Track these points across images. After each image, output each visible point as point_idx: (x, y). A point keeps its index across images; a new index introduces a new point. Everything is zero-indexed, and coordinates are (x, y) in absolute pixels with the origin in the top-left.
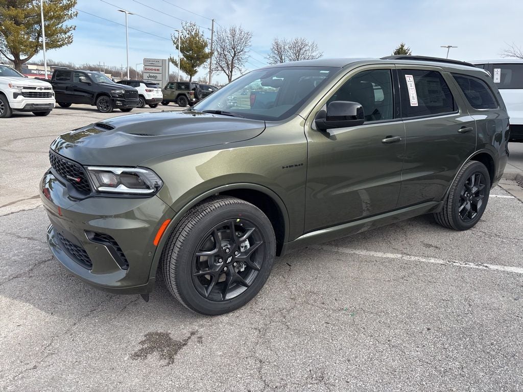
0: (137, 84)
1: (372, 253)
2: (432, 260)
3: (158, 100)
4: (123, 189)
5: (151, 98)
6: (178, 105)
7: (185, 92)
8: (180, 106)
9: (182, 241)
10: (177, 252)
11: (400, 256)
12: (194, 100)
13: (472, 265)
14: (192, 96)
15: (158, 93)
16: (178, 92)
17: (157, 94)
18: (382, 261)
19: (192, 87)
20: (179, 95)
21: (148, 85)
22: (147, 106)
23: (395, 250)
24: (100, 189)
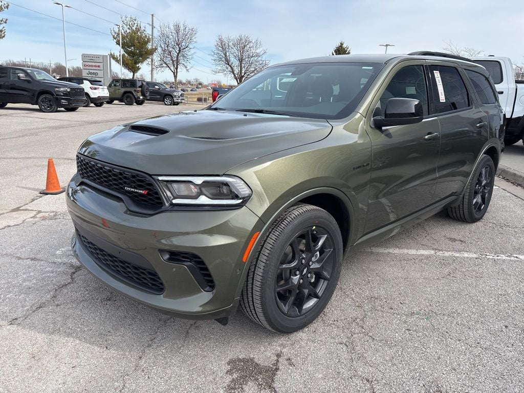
0: (80, 80)
1: (406, 251)
2: (466, 255)
3: (104, 98)
4: (203, 200)
5: (97, 97)
6: (124, 103)
7: (132, 90)
8: (126, 104)
9: (267, 254)
10: (262, 268)
11: (432, 252)
12: (141, 97)
13: (504, 257)
14: (139, 94)
15: (104, 91)
16: (123, 90)
17: (102, 92)
18: (421, 259)
19: (139, 84)
20: (125, 93)
21: (92, 82)
22: (92, 105)
23: (425, 246)
24: (174, 201)
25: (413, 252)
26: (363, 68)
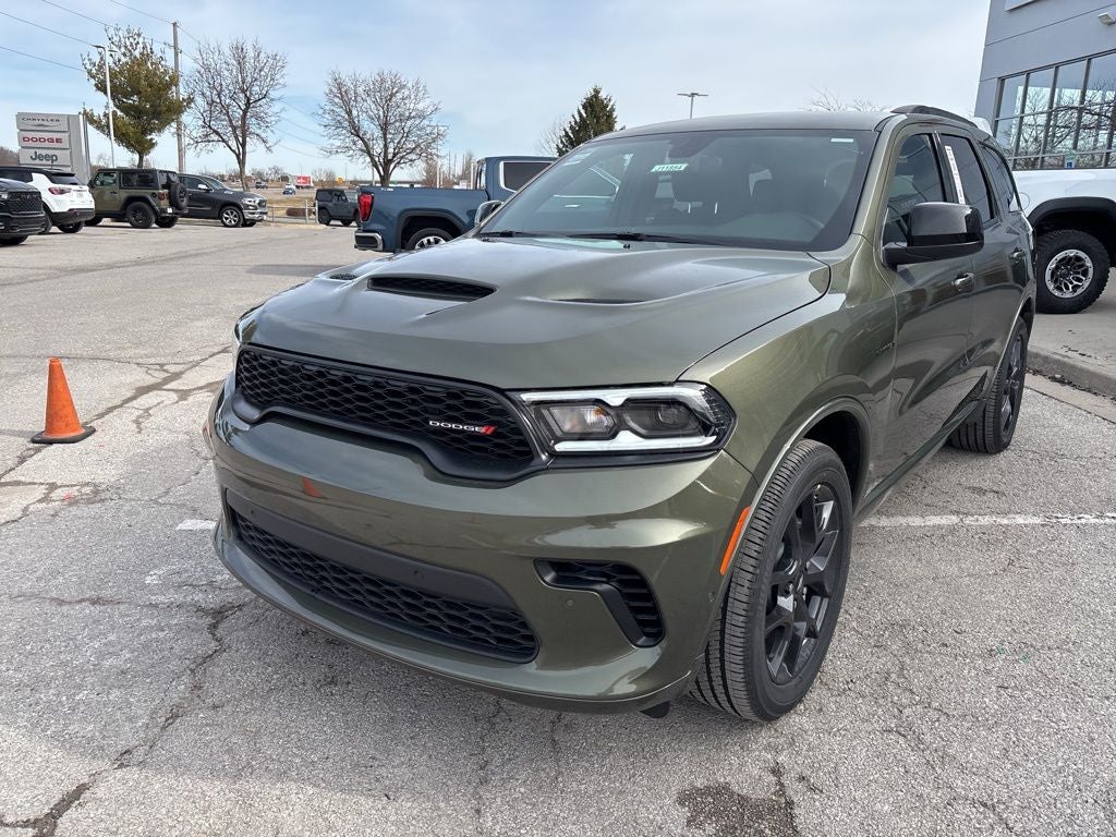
0: (25, 174)
2: (1020, 520)
3: (83, 212)
4: (627, 441)
5: (66, 210)
6: (128, 225)
7: (146, 193)
8: (134, 226)
11: (954, 519)
12: (170, 210)
13: (1090, 519)
14: (164, 203)
15: (81, 195)
16: (123, 194)
17: (79, 199)
19: (162, 180)
20: (130, 200)
21: (53, 176)
22: (54, 229)
23: (932, 509)
24: (561, 447)
25: (916, 521)
26: (833, 140)
